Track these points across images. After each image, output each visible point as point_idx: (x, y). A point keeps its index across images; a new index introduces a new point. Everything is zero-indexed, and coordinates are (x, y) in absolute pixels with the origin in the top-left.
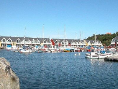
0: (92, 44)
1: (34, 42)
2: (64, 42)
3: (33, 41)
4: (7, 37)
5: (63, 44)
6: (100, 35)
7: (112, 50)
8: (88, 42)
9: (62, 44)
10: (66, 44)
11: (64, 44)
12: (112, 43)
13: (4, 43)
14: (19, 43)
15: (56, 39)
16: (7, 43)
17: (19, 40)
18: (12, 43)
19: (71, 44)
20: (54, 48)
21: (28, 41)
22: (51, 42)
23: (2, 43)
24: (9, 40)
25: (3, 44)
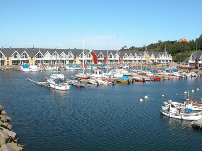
0: (158, 59)
1: (64, 57)
2: (112, 56)
3: (63, 54)
4: (20, 49)
5: (111, 59)
6: (169, 41)
7: (192, 77)
8: (150, 55)
9: (109, 59)
10: (115, 59)
11: (113, 59)
12: (190, 62)
13: (16, 59)
14: (40, 59)
15: (100, 51)
16: (21, 59)
17: (40, 54)
18: (29, 58)
19: (124, 59)
20: (100, 76)
21: (54, 55)
22: (92, 56)
23: (13, 59)
24: (24, 54)
25: (15, 61)
